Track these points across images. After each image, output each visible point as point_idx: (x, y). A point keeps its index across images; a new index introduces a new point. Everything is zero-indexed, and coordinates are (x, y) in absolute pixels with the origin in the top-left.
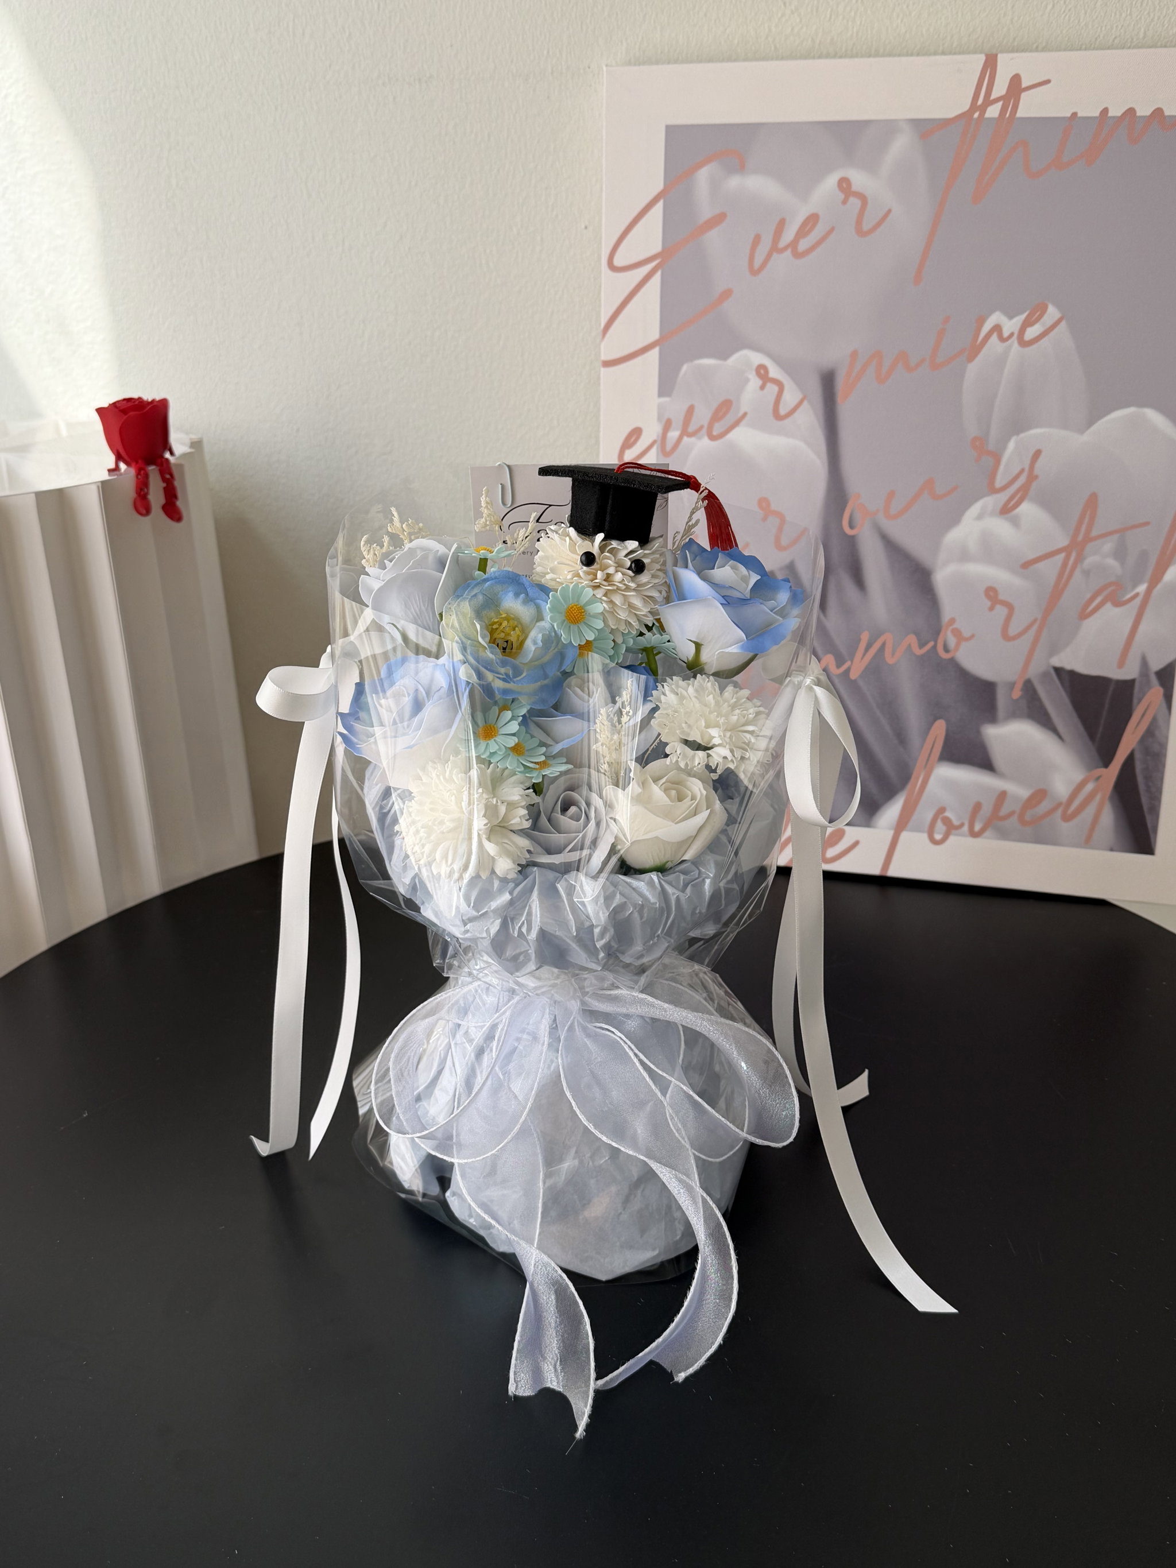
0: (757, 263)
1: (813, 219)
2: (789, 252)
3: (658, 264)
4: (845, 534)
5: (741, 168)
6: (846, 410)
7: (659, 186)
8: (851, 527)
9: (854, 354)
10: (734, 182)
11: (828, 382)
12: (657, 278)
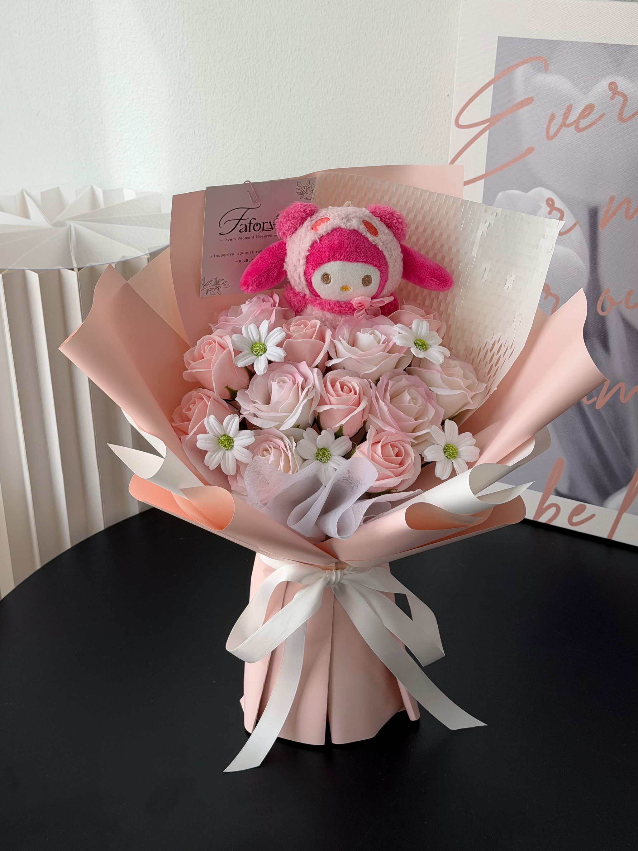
0: (551, 133)
1: (590, 108)
2: (573, 126)
3: (486, 127)
4: (598, 314)
5: (546, 68)
6: (603, 234)
7: (492, 76)
8: (603, 310)
9: (612, 198)
10: (541, 78)
11: (593, 214)
12: (485, 136)
